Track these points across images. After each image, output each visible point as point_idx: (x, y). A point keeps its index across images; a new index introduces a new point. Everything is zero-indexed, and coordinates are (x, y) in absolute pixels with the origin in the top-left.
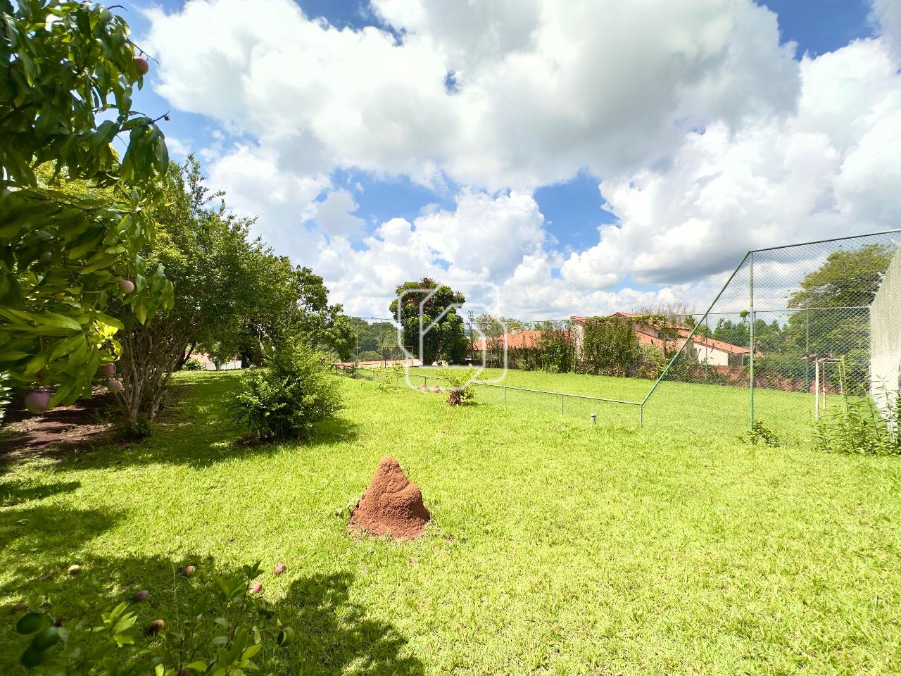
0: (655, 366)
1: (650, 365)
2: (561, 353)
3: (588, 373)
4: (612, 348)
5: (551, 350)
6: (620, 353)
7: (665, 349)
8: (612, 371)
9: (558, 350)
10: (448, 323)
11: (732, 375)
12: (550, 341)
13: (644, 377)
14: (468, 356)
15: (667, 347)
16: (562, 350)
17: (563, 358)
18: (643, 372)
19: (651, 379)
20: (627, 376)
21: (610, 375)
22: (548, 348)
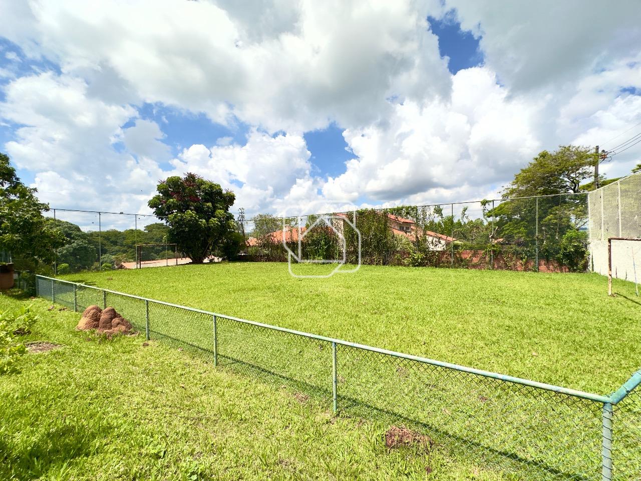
0: (409, 254)
1: (404, 253)
2: (325, 245)
3: (350, 262)
4: (371, 239)
5: (316, 243)
6: (378, 243)
7: (417, 237)
8: (371, 260)
9: (323, 243)
10: (215, 219)
11: (474, 258)
12: (315, 234)
13: (399, 263)
14: (241, 252)
15: (418, 236)
16: (325, 242)
17: (327, 250)
18: (399, 259)
19: (405, 266)
20: (384, 264)
21: (369, 264)
22: (313, 241)
